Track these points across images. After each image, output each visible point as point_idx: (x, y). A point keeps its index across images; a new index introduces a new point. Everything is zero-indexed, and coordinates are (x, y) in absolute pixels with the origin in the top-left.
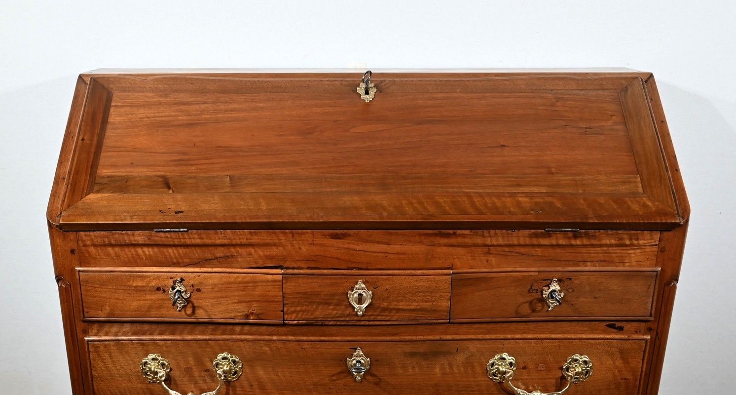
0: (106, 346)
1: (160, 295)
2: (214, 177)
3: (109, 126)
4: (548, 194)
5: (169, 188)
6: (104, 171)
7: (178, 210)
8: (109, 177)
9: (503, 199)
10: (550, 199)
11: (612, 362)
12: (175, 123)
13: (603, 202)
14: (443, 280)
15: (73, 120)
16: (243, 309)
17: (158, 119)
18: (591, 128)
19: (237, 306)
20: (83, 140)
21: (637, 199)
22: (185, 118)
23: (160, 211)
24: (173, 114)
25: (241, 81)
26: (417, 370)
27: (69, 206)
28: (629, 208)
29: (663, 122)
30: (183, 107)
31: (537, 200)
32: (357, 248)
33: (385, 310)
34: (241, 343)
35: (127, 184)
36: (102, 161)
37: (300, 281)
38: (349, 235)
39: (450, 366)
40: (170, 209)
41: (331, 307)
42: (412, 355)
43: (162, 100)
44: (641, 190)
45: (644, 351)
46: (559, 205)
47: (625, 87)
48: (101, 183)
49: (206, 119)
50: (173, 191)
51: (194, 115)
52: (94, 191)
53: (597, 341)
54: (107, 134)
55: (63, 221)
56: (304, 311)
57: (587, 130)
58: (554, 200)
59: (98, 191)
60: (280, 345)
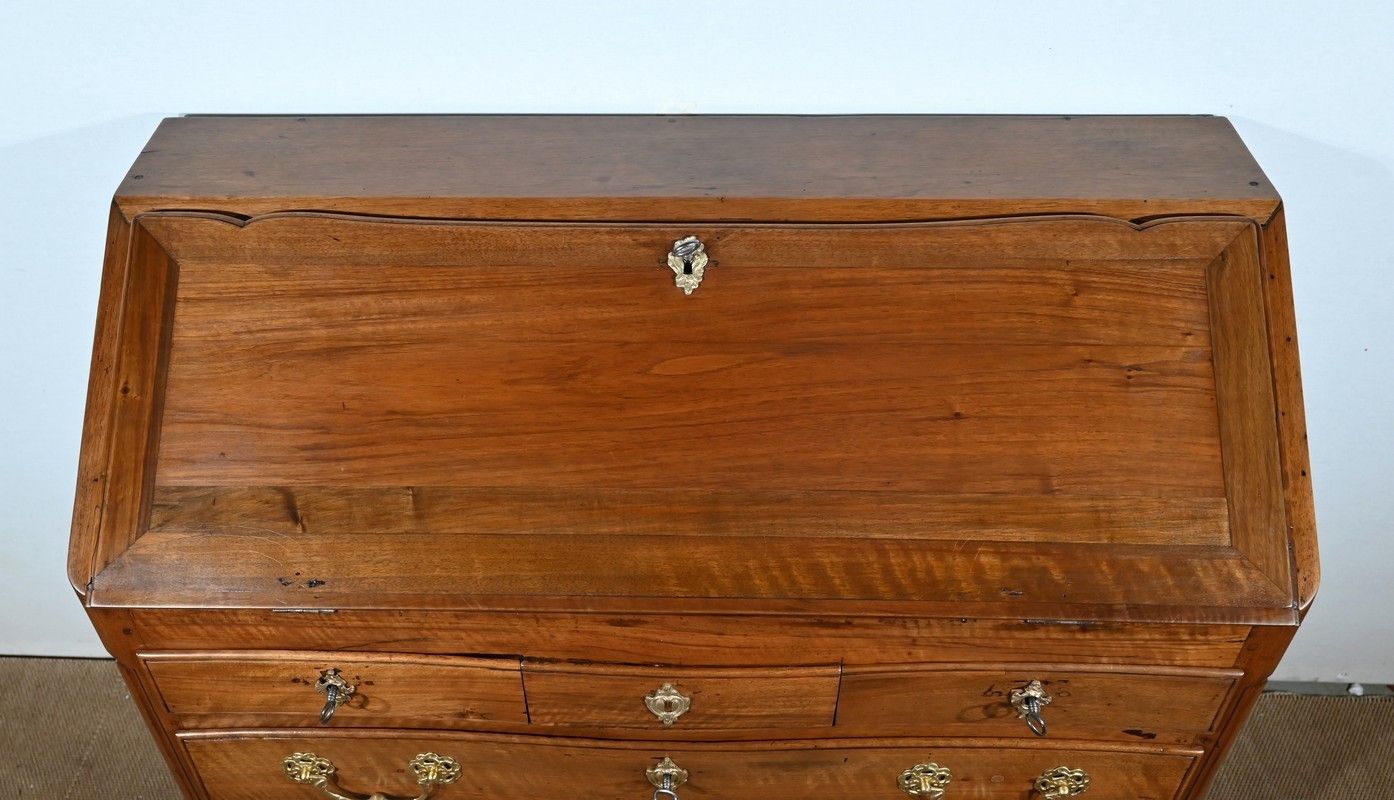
0: (215, 745)
1: (300, 688)
2: (381, 492)
3: (176, 355)
4: (1041, 548)
5: (296, 519)
6: (170, 476)
7: (314, 577)
8: (180, 489)
9: (949, 558)
10: (1041, 561)
11: (1126, 778)
12: (305, 346)
13: (1146, 568)
14: (824, 681)
15: (107, 325)
16: (455, 706)
17: (269, 335)
18: (1139, 369)
19: (442, 704)
20: (125, 390)
21: (1218, 563)
22: (323, 332)
23: (281, 580)
24: (300, 322)
25: (433, 233)
26: (772, 782)
27: (106, 564)
28: (1198, 587)
29: (1289, 339)
30: (320, 305)
31: (1016, 562)
32: (662, 639)
33: (714, 716)
34: (457, 744)
35: (215, 507)
36: (165, 448)
37: (556, 680)
38: (646, 622)
39: (833, 777)
40: (298, 574)
41: (615, 712)
42: (763, 765)
43: (279, 284)
44: (1226, 541)
45: (1189, 770)
46: (1057, 575)
47: (1222, 254)
48: (164, 506)
49: (365, 337)
50: (304, 529)
51: (341, 325)
52: (152, 526)
53: (1104, 754)
54: (171, 376)
55: (97, 602)
56: (565, 714)
57: (1132, 373)
58: (1051, 564)
59: (159, 526)
60: (525, 749)
